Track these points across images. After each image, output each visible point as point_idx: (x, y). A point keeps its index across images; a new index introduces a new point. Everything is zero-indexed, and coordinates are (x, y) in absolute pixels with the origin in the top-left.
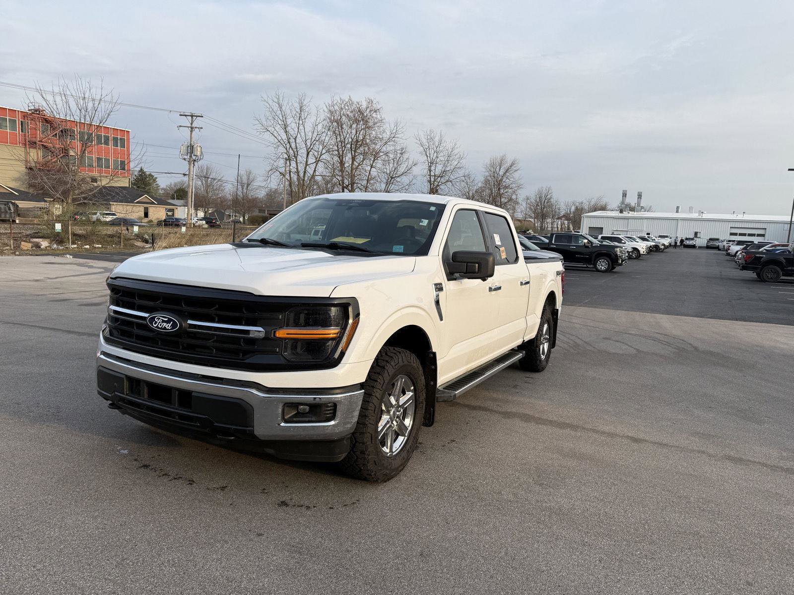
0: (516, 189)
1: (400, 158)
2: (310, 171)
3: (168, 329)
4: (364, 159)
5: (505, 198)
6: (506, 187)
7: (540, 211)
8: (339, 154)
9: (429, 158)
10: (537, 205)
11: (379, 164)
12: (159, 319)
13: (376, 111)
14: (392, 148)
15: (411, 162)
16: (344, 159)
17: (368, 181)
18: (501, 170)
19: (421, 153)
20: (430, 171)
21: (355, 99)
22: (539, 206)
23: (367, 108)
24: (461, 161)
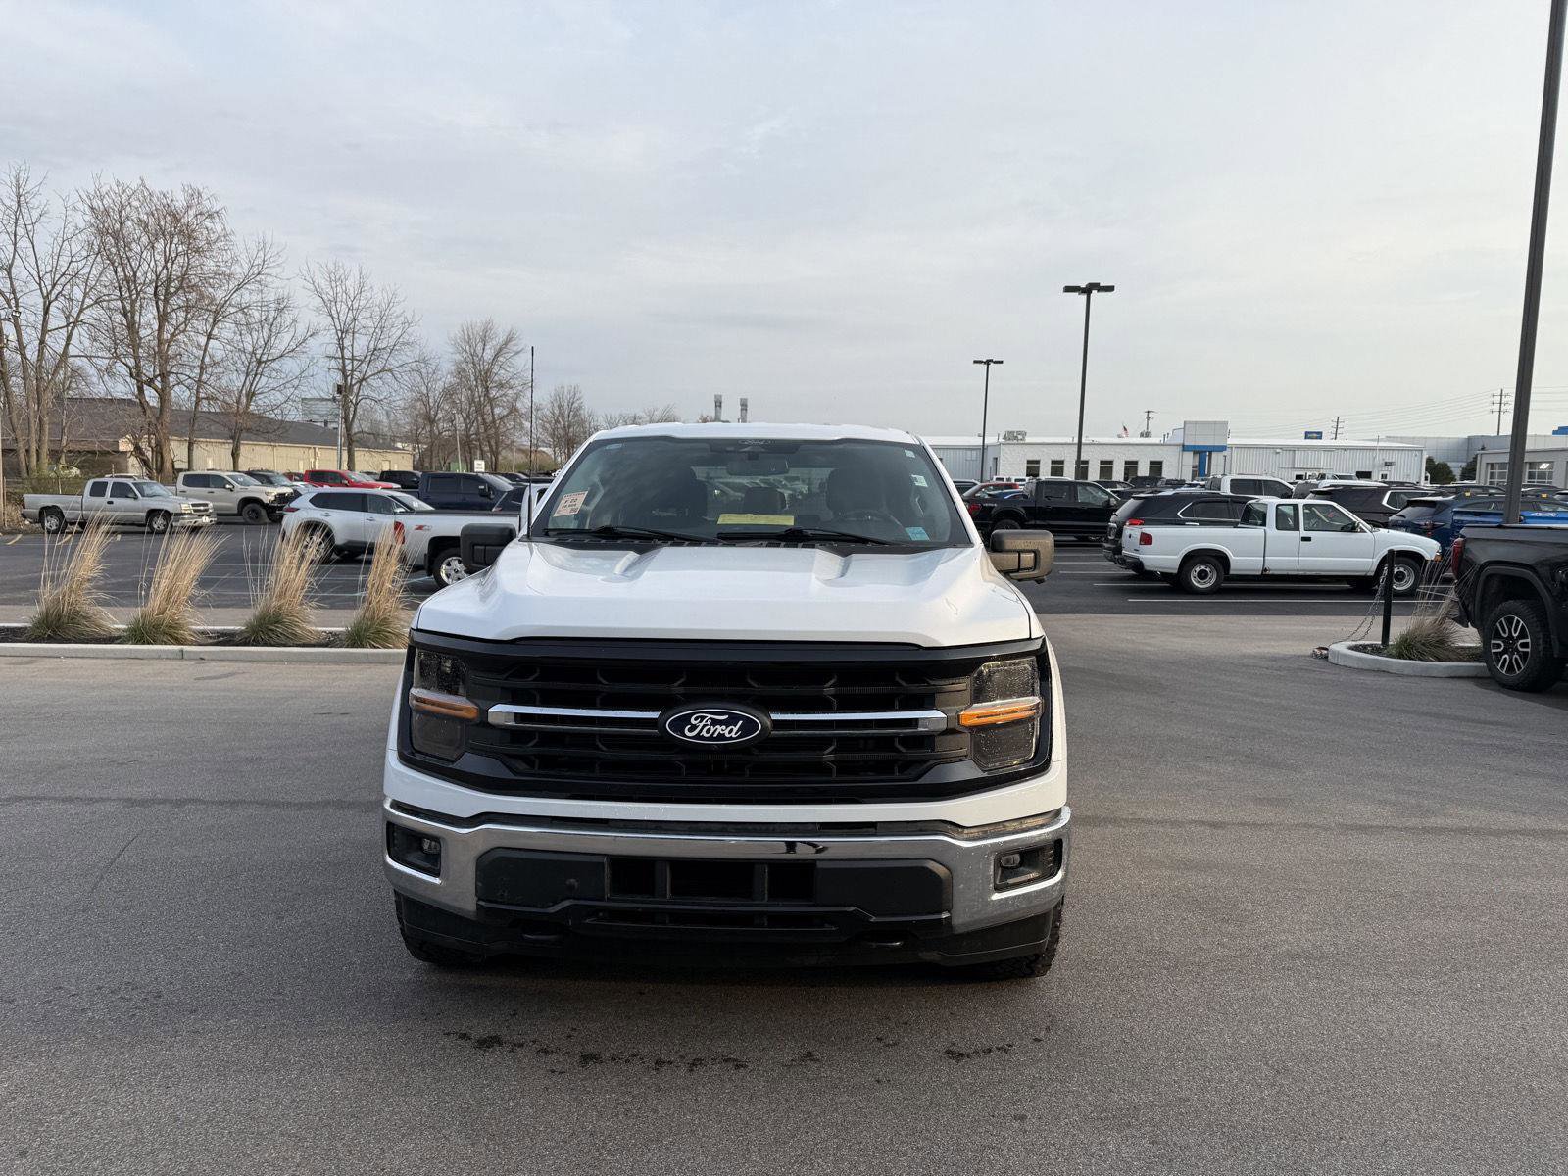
0: (520, 388)
1: (275, 319)
2: (56, 343)
3: (731, 738)
4: (186, 321)
5: (503, 406)
6: (501, 386)
7: (561, 432)
8: (124, 307)
9: (336, 321)
10: (557, 422)
11: (227, 330)
12: (703, 718)
13: (210, 216)
14: (255, 297)
15: (301, 329)
16: (137, 318)
17: (202, 368)
18: (488, 351)
19: (318, 309)
20: (342, 349)
21: (157, 185)
22: (559, 423)
23: (189, 207)
24: (410, 330)
